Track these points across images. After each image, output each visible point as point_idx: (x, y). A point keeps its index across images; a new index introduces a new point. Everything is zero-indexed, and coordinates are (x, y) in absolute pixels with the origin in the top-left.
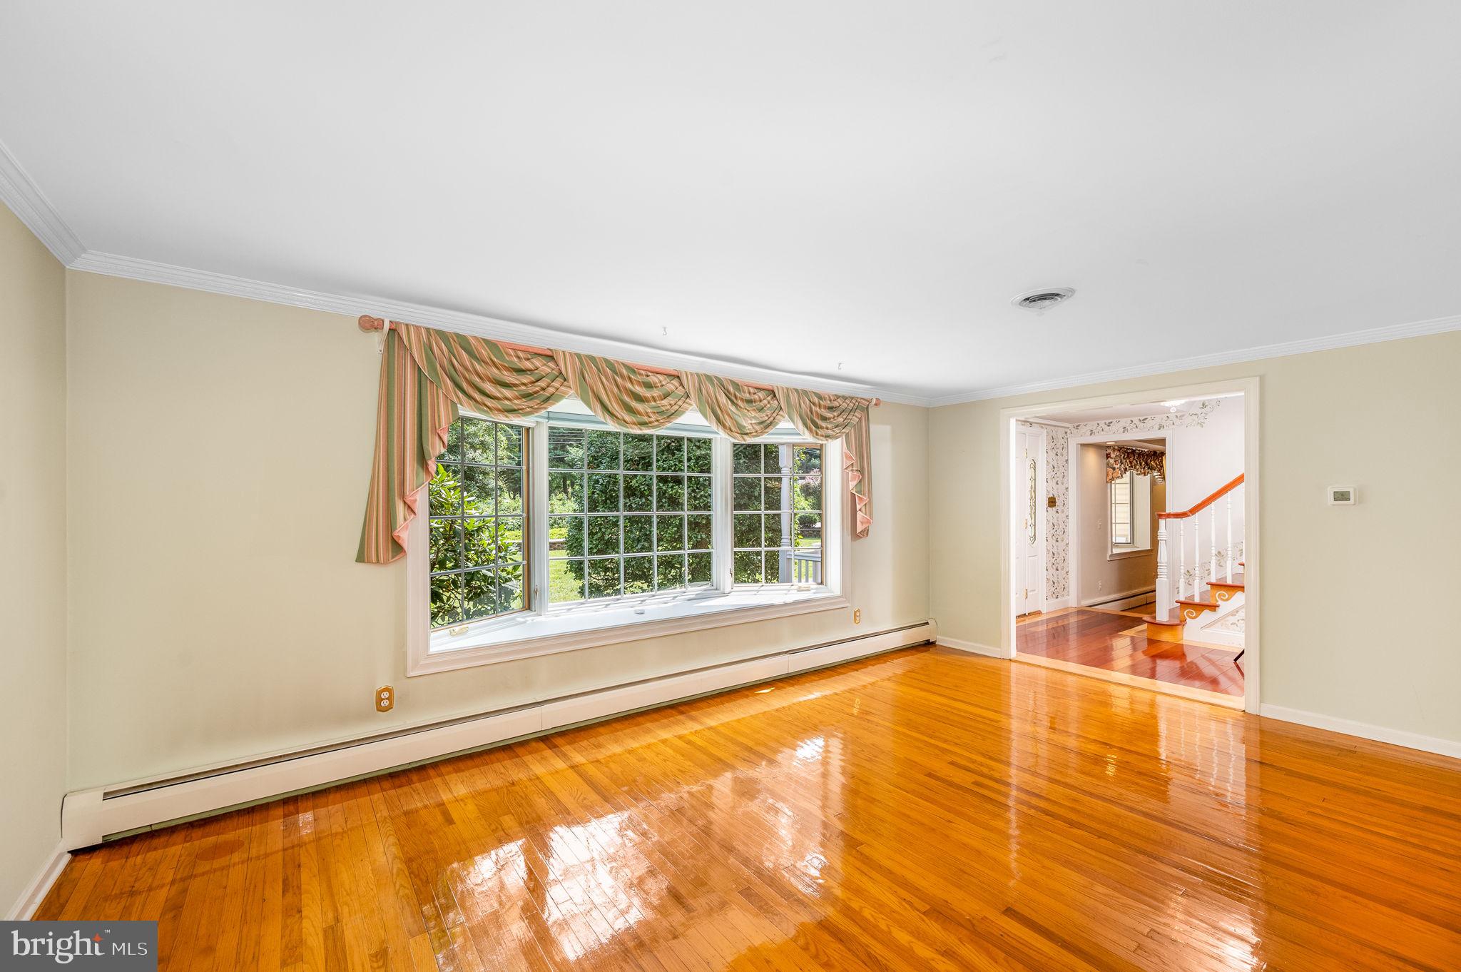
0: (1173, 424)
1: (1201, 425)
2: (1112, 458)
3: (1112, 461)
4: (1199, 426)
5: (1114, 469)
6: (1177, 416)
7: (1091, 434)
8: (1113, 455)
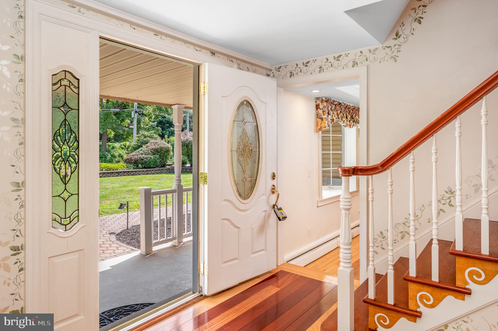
0: (367, 60)
1: (395, 59)
2: (320, 109)
3: (320, 112)
4: (392, 60)
5: (322, 119)
6: (370, 51)
7: (291, 77)
8: (321, 106)
